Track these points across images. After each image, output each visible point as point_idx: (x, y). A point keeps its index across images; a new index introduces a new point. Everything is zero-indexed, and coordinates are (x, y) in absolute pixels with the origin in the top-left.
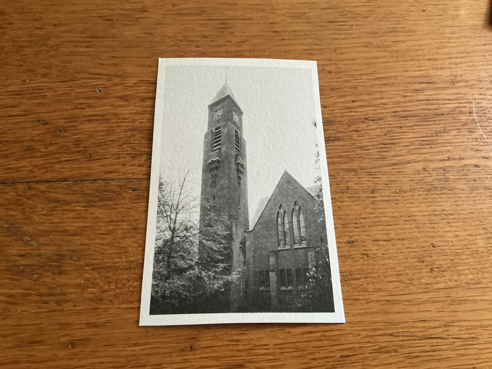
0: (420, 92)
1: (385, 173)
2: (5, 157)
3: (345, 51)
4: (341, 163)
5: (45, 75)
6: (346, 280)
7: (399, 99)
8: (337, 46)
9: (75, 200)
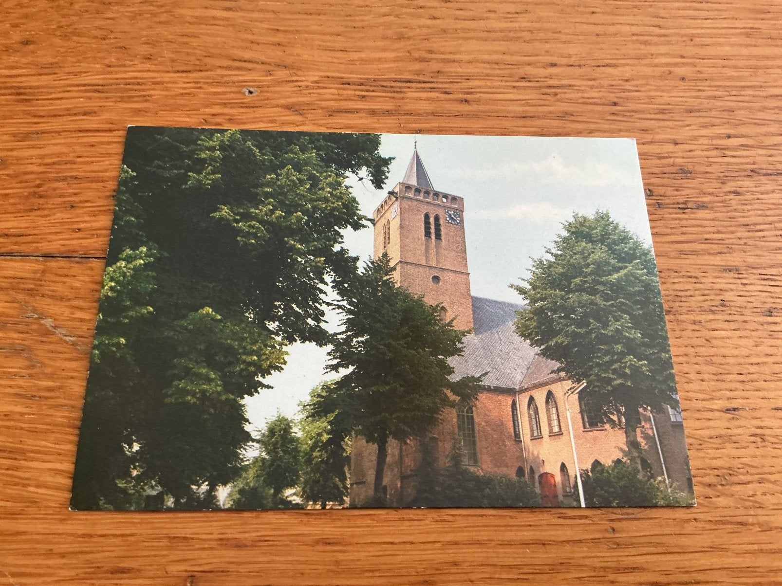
2: (72, 207)
3: (708, 41)
4: (709, 254)
5: (148, 58)
6: (722, 485)
8: (694, 31)
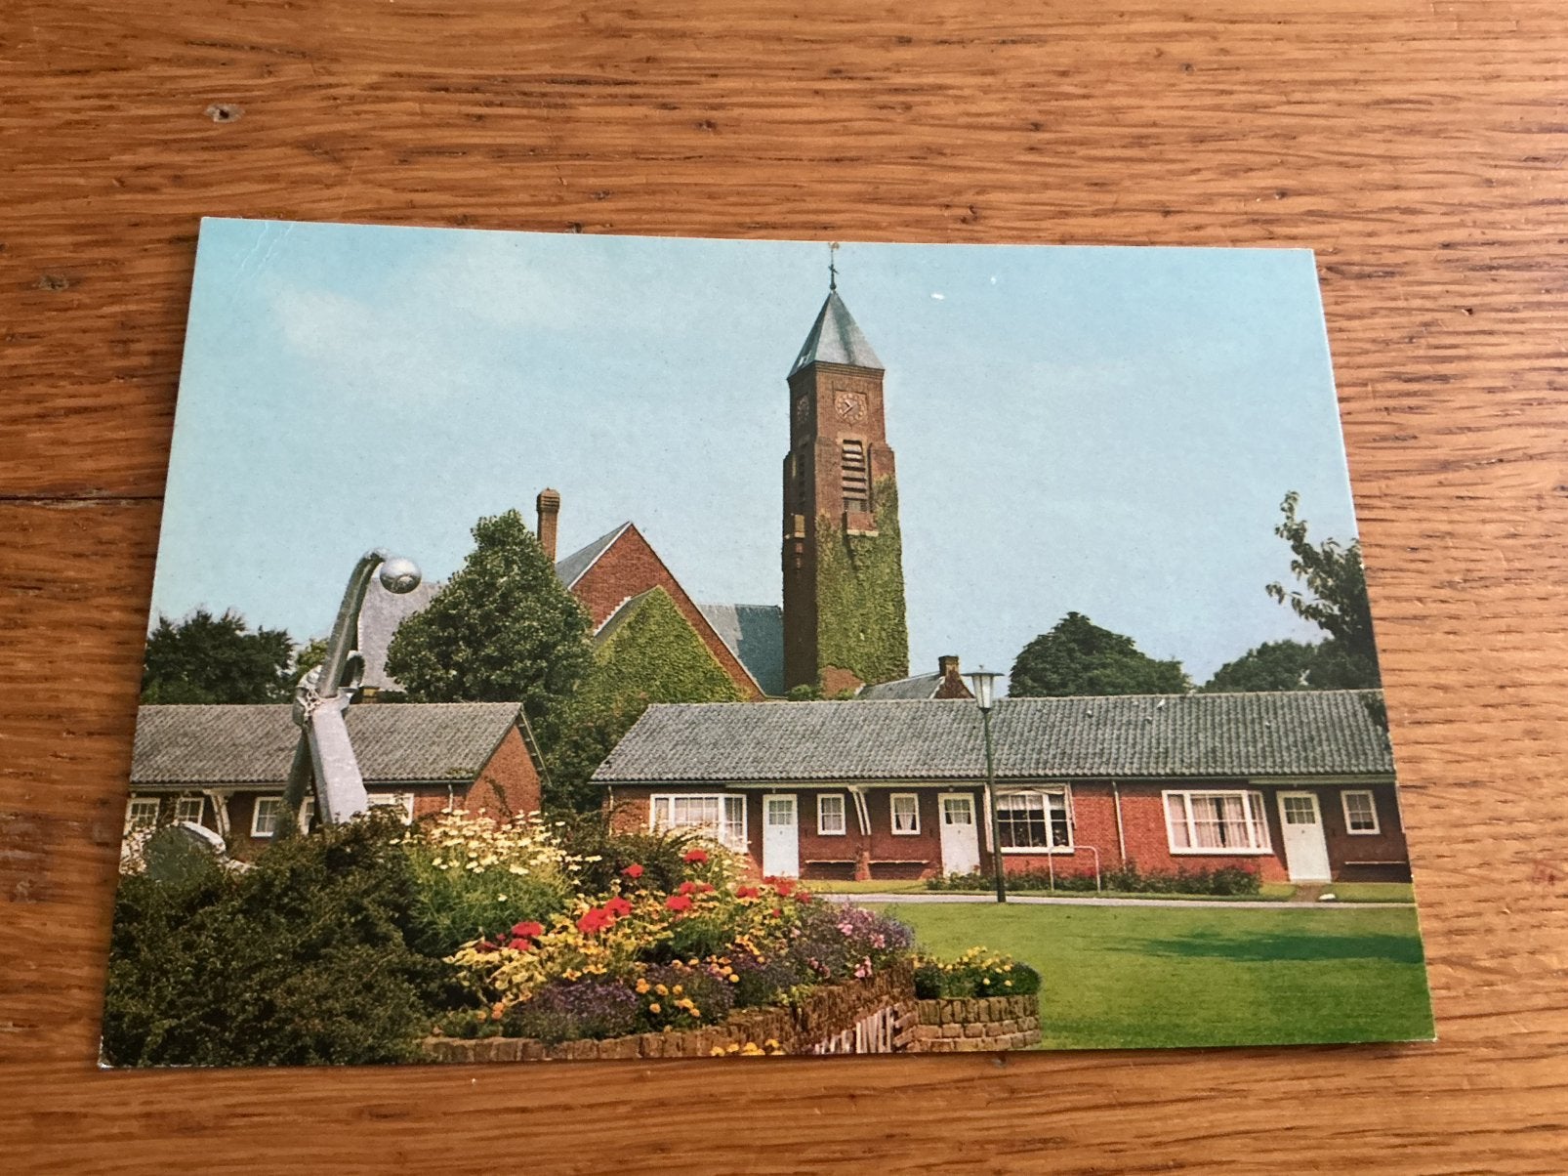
0: (1548, 165)
1: (1406, 502)
7: (1466, 190)
9: (107, 582)
